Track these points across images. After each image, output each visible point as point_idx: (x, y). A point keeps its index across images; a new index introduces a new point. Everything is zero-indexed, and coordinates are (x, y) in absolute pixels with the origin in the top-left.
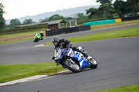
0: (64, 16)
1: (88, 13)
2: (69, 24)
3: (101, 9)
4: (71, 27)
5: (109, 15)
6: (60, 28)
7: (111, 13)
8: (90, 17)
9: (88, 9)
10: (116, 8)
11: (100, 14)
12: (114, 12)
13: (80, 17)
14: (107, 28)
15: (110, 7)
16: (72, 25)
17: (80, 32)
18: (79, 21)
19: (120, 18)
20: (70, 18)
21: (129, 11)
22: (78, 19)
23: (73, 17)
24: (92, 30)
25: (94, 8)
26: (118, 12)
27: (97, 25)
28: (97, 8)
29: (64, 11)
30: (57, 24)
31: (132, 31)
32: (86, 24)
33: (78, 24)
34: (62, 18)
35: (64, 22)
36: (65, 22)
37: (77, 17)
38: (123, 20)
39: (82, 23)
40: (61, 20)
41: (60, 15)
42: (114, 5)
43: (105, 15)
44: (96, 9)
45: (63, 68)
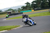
0: (13, 9)
1: (22, 8)
2: (15, 12)
3: (27, 6)
5: (29, 8)
6: (12, 13)
7: (30, 8)
8: (23, 9)
9: (22, 6)
10: (32, 6)
11: (26, 8)
12: (31, 8)
16: (16, 12)
17: (19, 15)
18: (19, 11)
19: (33, 9)
21: (36, 7)
22: (18, 10)
23: (16, 9)
25: (24, 6)
26: (33, 8)
28: (25, 6)
29: (13, 7)
31: (38, 14)
32: (21, 12)
33: (18, 12)
35: (13, 11)
37: (18, 9)
39: (20, 12)
41: (12, 9)
42: (31, 5)
43: (28, 9)
45: (13, 28)
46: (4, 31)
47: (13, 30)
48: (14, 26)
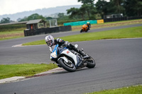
0: (44, 16)
1: (68, 13)
2: (48, 24)
4: (51, 27)
5: (91, 15)
6: (39, 28)
7: (94, 13)
8: (71, 17)
9: (69, 8)
10: (98, 8)
11: (82, 14)
12: (96, 13)
13: (61, 17)
15: (92, 7)
16: (52, 25)
17: (61, 33)
18: (60, 21)
19: (102, 18)
20: (49, 18)
21: (112, 12)
22: (58, 19)
23: (53, 16)
24: (73, 31)
25: (76, 7)
26: (100, 13)
27: (79, 25)
29: (44, 10)
30: (37, 24)
33: (58, 24)
34: (41, 17)
35: (43, 21)
36: (45, 22)
37: (57, 17)
38: (105, 21)
39: (62, 23)
40: (40, 20)
41: (40, 14)
42: (96, 5)
44: (77, 9)
45: (42, 70)
46: (15, 79)
47: (41, 75)
48: (46, 66)
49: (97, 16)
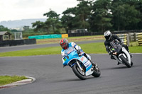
1: (33, 26)
2: (13, 37)
3: (48, 23)
4: (16, 39)
5: (56, 29)
6: (4, 40)
7: (58, 27)
8: (36, 30)
9: (35, 22)
10: (63, 23)
11: (47, 28)
12: (61, 27)
13: (25, 29)
14: (53, 43)
15: (57, 22)
16: (17, 37)
17: (25, 45)
18: (25, 34)
20: (15, 31)
21: (76, 26)
22: (23, 32)
23: (18, 29)
24: (37, 44)
25: (41, 21)
26: (65, 27)
27: (42, 39)
28: (44, 21)
29: (10, 22)
30: (2, 36)
32: (32, 37)
33: (23, 36)
34: (6, 29)
35: (8, 34)
37: (22, 29)
38: (69, 36)
39: (27, 36)
40: (5, 32)
43: (51, 29)
44: (42, 23)
47: (5, 87)
49: (61, 30)
